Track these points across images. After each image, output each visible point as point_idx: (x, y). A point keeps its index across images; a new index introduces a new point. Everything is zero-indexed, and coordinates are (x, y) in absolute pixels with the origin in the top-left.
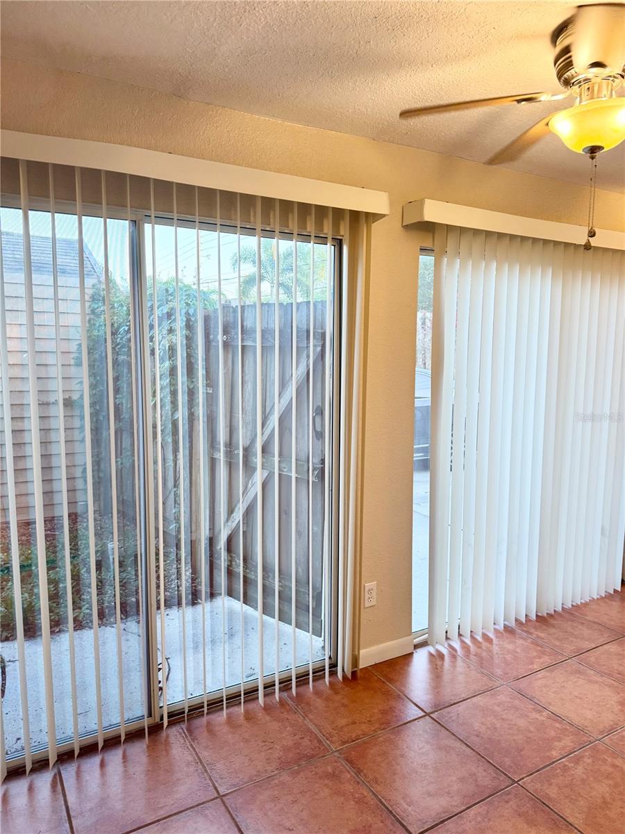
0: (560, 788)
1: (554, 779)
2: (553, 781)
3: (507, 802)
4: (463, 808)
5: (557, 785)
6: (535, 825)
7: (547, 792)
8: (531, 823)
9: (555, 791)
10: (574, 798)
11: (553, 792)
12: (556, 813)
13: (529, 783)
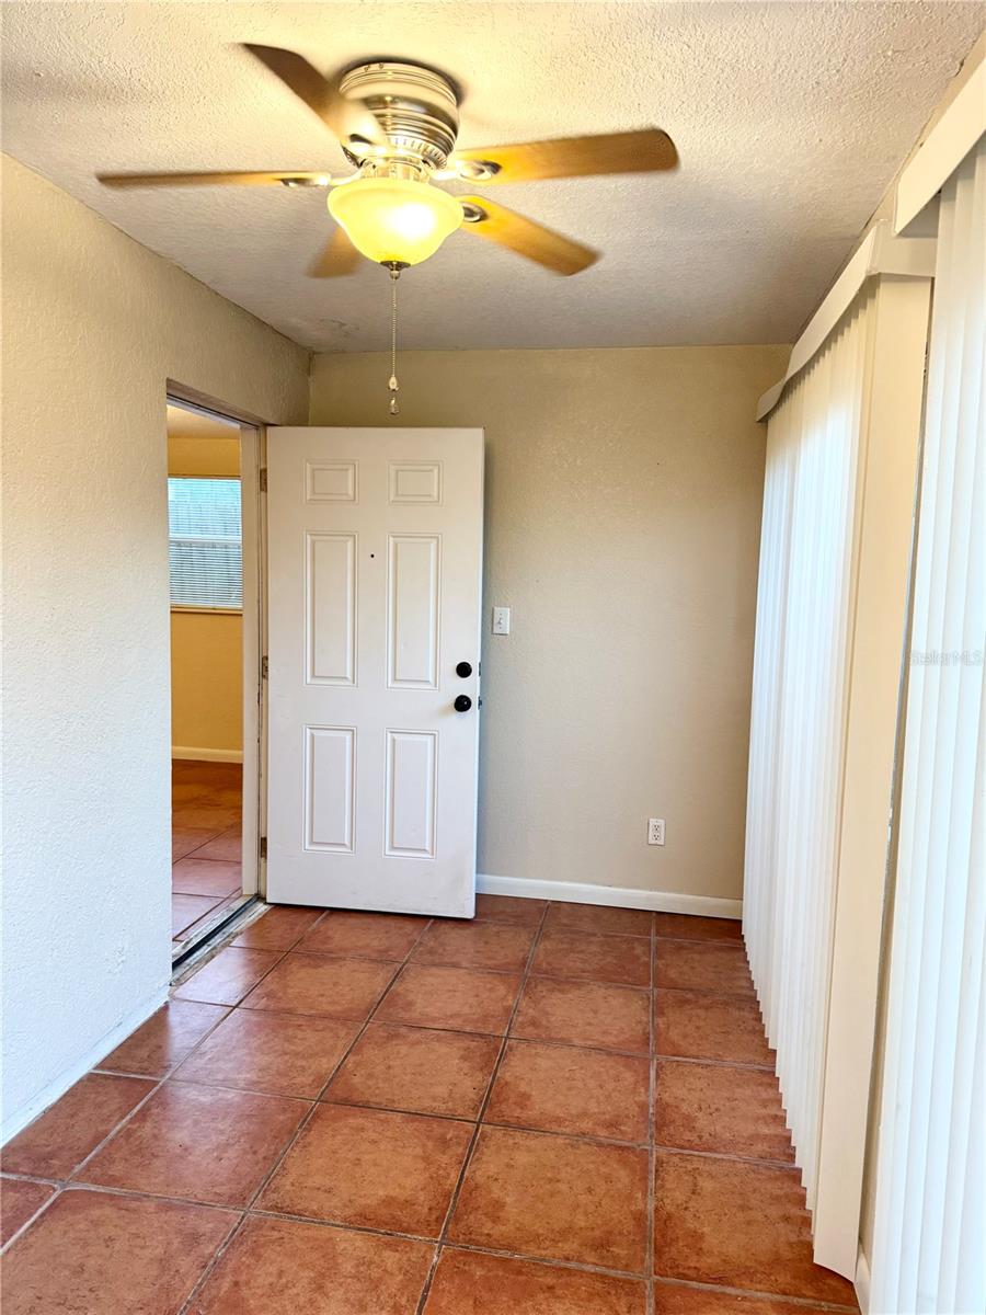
0: (385, 1271)
1: (402, 1281)
2: (401, 1277)
3: (430, 1209)
4: (466, 1174)
5: (392, 1274)
6: (384, 1201)
7: (397, 1254)
8: (388, 1202)
9: (389, 1262)
10: (361, 1269)
11: (391, 1259)
12: (370, 1231)
13: (425, 1252)
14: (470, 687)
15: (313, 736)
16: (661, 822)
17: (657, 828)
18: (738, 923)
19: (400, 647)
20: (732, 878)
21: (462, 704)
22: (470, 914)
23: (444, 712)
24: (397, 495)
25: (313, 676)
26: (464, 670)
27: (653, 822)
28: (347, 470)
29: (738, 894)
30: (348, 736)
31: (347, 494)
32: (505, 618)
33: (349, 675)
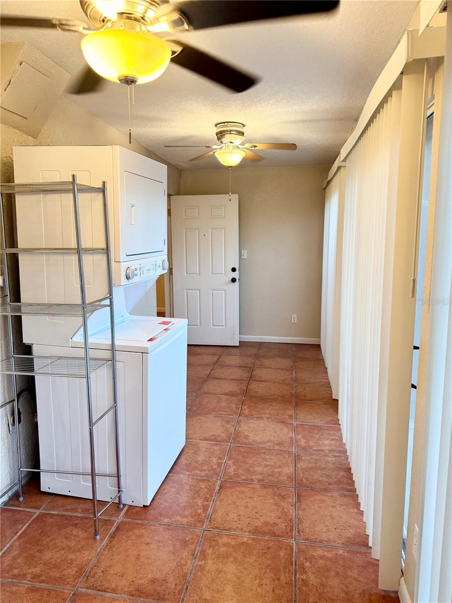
3: (241, 392)
6: (151, 581)
8: (153, 581)
14: (236, 275)
15: (187, 292)
16: (296, 316)
17: (294, 318)
18: (320, 345)
19: (214, 263)
20: (317, 333)
21: (234, 280)
22: (238, 345)
23: (228, 283)
24: (212, 216)
25: (187, 273)
26: (234, 270)
27: (293, 316)
28: (195, 208)
29: (319, 336)
30: (198, 291)
31: (196, 216)
32: (245, 254)
33: (198, 273)
